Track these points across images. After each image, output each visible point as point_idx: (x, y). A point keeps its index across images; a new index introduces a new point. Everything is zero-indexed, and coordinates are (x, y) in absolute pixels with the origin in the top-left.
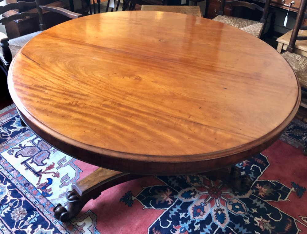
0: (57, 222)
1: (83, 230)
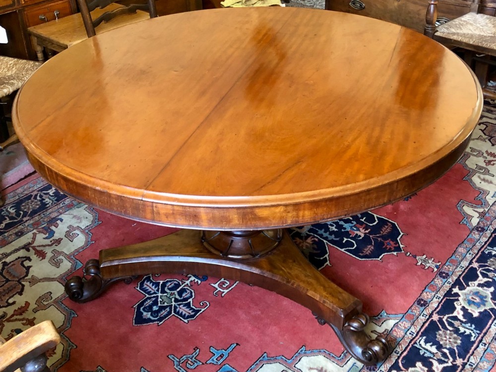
0: (380, 369)
1: (384, 332)
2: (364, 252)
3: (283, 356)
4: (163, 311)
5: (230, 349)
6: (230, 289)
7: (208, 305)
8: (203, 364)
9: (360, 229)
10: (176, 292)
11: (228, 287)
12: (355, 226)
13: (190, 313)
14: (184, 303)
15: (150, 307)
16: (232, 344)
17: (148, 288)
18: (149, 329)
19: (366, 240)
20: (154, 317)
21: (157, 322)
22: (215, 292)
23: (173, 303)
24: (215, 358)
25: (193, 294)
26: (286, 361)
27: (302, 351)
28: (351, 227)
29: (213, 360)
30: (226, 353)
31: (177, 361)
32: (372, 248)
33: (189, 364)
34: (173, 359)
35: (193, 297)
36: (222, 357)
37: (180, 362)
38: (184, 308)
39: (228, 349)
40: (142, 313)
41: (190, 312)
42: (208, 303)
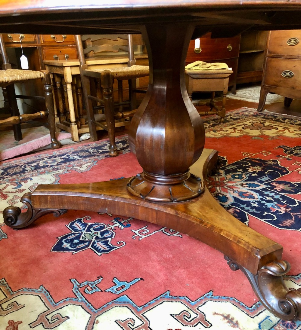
2: (285, 224)
3: (186, 297)
4: (82, 244)
5: (133, 282)
6: (149, 235)
7: (125, 244)
8: (102, 291)
9: (281, 207)
10: (99, 232)
11: (147, 234)
12: (276, 205)
13: (105, 249)
14: (103, 240)
15: (72, 240)
16: (136, 278)
17: (76, 226)
18: (63, 256)
19: (287, 216)
20: (72, 248)
21: (72, 252)
22: (134, 236)
23: (94, 240)
24: (115, 288)
25: (114, 235)
26: (189, 302)
27: (208, 295)
28: (272, 206)
29: (113, 289)
30: (127, 285)
31: (77, 285)
32: (293, 221)
33: (88, 289)
34: (74, 283)
35: (113, 237)
36: (123, 288)
37: (79, 286)
38: (101, 244)
39: (131, 281)
40: (63, 243)
41: (106, 247)
42: (124, 243)
